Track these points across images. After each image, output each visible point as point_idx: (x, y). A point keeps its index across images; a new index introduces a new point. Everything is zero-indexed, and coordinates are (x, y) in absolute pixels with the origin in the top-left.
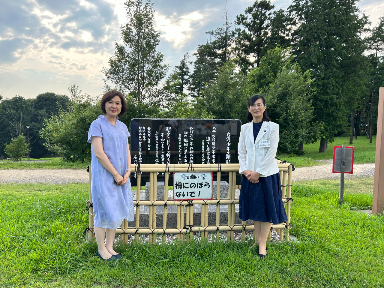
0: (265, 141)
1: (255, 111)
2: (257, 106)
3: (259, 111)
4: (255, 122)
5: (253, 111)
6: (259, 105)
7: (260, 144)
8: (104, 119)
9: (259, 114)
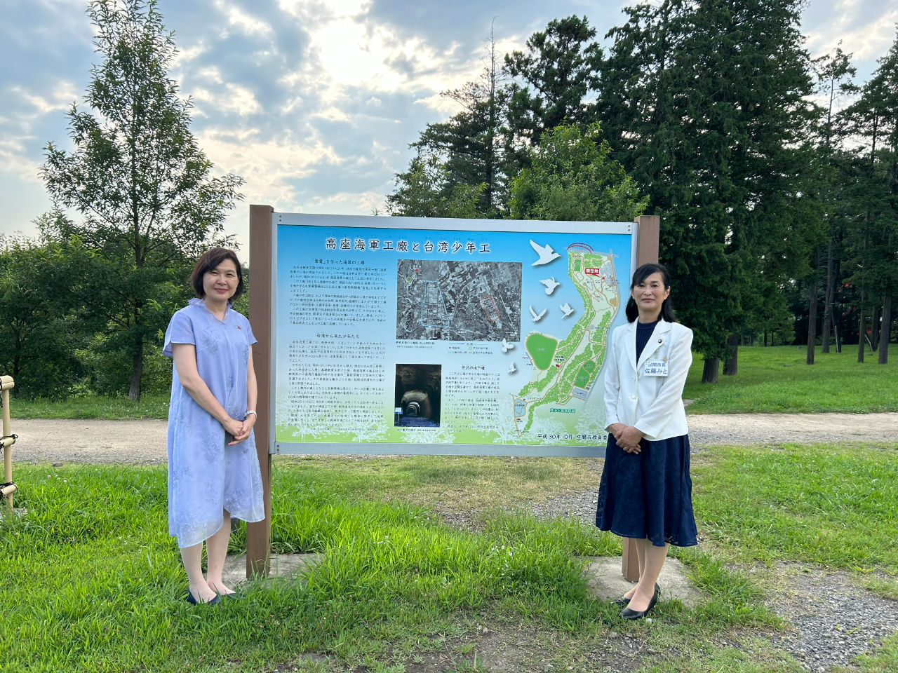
0: (658, 362)
1: (644, 297)
2: (648, 286)
3: (652, 297)
4: (642, 322)
5: (639, 296)
6: (654, 285)
7: (647, 367)
8: (200, 307)
9: (652, 305)
